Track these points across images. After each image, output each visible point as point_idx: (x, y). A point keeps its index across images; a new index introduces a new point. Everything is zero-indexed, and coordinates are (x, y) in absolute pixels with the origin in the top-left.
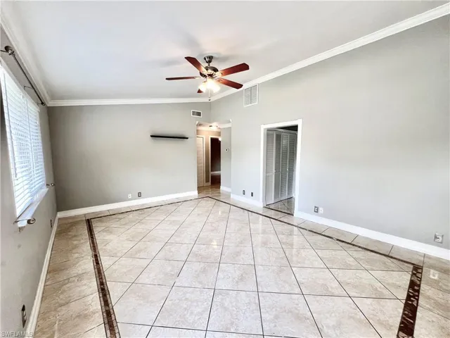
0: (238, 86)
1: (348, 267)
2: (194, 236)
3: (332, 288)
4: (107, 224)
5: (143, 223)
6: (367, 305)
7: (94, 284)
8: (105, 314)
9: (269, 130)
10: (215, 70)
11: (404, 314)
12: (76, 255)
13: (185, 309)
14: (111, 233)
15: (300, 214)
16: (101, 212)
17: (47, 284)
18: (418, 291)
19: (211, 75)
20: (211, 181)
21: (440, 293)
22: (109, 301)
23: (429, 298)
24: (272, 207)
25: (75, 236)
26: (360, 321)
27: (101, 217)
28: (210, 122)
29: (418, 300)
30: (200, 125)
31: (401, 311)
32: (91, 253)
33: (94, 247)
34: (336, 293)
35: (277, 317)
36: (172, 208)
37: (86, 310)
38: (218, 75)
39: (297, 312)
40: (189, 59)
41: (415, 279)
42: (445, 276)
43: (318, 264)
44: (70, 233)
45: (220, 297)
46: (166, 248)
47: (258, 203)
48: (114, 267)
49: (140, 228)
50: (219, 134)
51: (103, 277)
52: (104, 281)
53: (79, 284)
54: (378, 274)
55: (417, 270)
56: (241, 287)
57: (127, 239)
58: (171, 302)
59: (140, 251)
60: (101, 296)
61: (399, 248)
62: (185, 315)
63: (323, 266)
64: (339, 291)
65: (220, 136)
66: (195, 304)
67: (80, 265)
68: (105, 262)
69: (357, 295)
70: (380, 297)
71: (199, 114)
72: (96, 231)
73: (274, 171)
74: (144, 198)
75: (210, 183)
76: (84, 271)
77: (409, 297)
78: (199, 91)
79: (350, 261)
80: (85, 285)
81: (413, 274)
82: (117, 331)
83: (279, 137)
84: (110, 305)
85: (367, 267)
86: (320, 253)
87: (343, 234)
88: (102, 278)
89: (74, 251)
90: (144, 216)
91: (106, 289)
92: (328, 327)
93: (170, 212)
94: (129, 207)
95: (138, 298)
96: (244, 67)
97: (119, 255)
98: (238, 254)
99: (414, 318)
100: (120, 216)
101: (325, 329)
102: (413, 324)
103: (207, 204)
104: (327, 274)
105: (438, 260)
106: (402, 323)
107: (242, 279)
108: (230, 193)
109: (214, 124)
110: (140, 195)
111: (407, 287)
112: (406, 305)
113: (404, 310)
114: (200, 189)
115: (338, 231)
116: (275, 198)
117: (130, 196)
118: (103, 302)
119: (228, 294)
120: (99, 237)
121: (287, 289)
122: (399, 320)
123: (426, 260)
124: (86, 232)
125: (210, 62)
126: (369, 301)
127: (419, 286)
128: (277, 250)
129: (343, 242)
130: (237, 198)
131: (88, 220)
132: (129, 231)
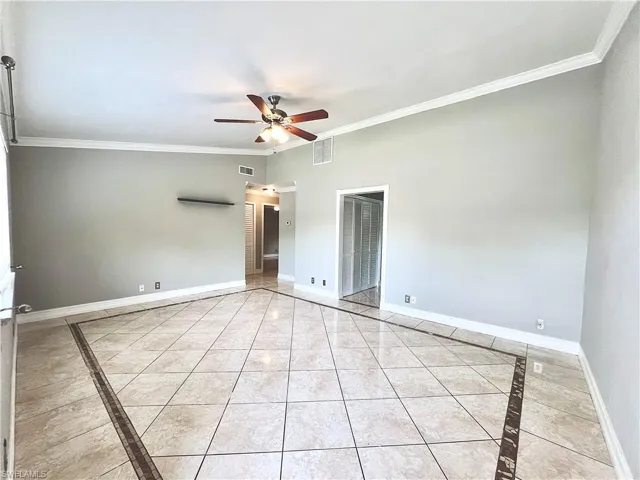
0: (310, 137)
1: (448, 364)
2: (249, 340)
3: (431, 387)
4: (109, 330)
5: (167, 326)
6: (471, 402)
7: (103, 413)
8: (129, 449)
9: (346, 197)
10: (284, 115)
11: (509, 407)
12: (63, 375)
13: (250, 430)
14: (116, 341)
15: (387, 306)
16: (93, 313)
17: (20, 418)
18: (523, 383)
19: (277, 121)
20: (264, 268)
21: (545, 383)
22: (132, 431)
23: (533, 389)
24: (350, 299)
25: (54, 349)
26: (464, 420)
27: (95, 321)
28: (265, 184)
29: (522, 392)
30: (250, 187)
31: (506, 405)
32: (87, 371)
33: (91, 362)
34: (437, 392)
35: (370, 426)
36: (210, 304)
37: (96, 447)
38: (287, 121)
39: (394, 417)
40: (252, 98)
41: (519, 371)
42: (550, 366)
43: (413, 362)
44: (43, 346)
45: (295, 410)
46: (209, 356)
47: (332, 295)
48: (131, 387)
49: (164, 333)
50: (277, 200)
51: (116, 402)
52: (118, 406)
53: (76, 414)
54: (482, 369)
55: (521, 361)
56: (322, 396)
57: (145, 349)
58: (227, 424)
59: (170, 363)
60: (118, 426)
61: (501, 340)
62: (249, 437)
63: (419, 365)
64: (440, 390)
65: (278, 203)
66: (262, 422)
67: (73, 389)
68: (115, 381)
69: (459, 392)
70: (484, 393)
71: (249, 172)
72: (90, 341)
73: (353, 251)
74: (164, 290)
75: (261, 270)
76: (81, 397)
77: (513, 390)
78: (259, 140)
79: (451, 357)
80: (88, 414)
81: (517, 366)
82: (152, 468)
83: (358, 207)
84: (135, 437)
85: (468, 362)
86: (414, 350)
87: (439, 327)
88: (114, 404)
89: (57, 370)
90: (168, 316)
91: (124, 416)
92: (431, 429)
93: (208, 309)
94: (139, 305)
95: (177, 424)
96: (322, 114)
97: (137, 370)
98: (312, 358)
99: (519, 410)
100: (127, 317)
101: (427, 433)
102: (519, 417)
103: (261, 298)
104: (425, 374)
105: (541, 349)
106: (508, 416)
107: (321, 387)
108: (292, 282)
109: (270, 187)
110: (158, 286)
111: (512, 380)
112: (511, 398)
113: (509, 403)
114: (249, 277)
115: (434, 324)
116: (354, 287)
117: (142, 288)
118: (122, 435)
119: (304, 407)
120: (97, 349)
121: (380, 393)
122: (505, 413)
123: (529, 351)
124: (73, 342)
125: (276, 103)
126: (473, 398)
127: (523, 377)
128: (363, 350)
129: (440, 336)
130: (302, 289)
131: (73, 325)
132: (146, 338)
